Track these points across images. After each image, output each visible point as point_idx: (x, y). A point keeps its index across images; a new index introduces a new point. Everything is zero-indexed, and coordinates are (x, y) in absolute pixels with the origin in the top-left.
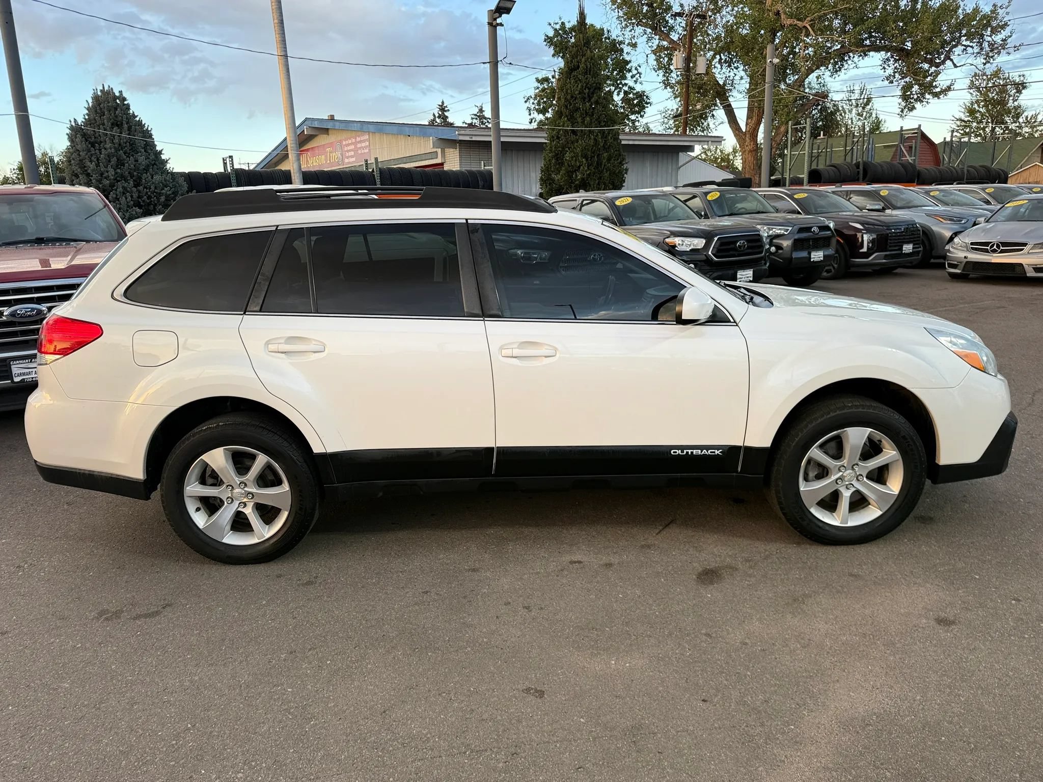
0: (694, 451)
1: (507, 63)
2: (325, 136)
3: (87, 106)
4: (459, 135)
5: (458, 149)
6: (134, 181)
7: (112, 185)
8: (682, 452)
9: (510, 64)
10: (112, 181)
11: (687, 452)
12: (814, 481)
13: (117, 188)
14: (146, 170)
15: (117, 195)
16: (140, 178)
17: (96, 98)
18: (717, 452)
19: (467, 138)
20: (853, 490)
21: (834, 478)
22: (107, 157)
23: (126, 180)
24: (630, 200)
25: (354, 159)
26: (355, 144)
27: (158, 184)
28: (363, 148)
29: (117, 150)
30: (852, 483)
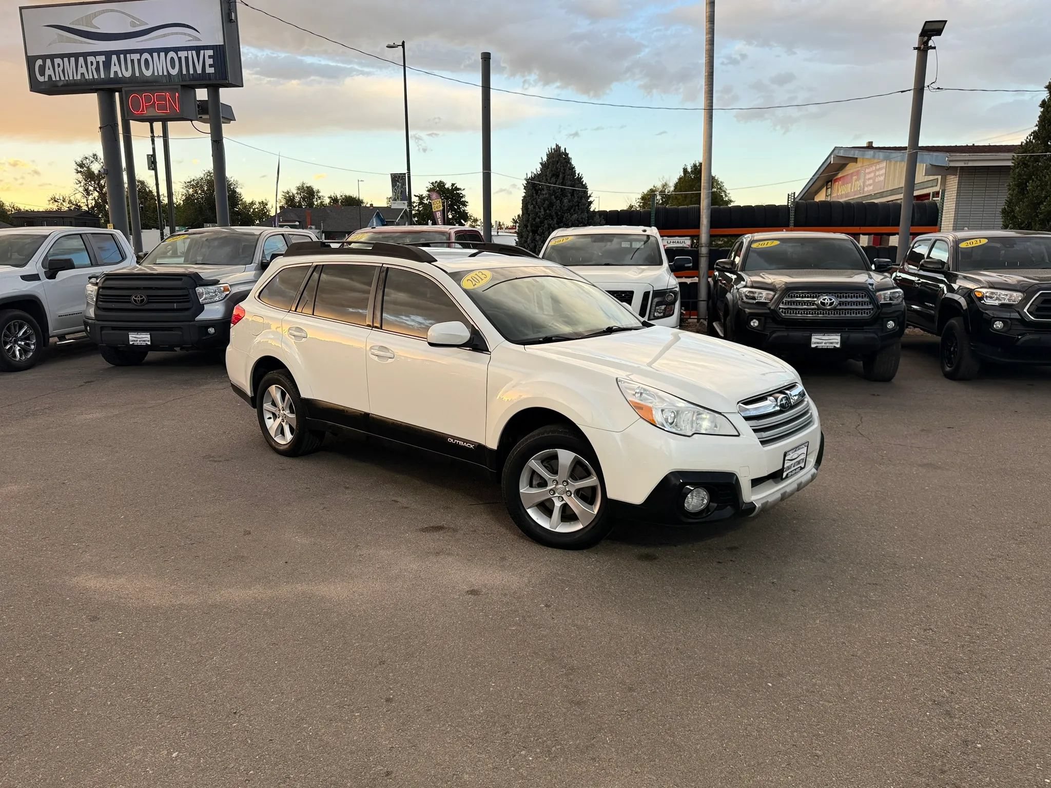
0: (460, 442)
1: (934, 89)
2: (855, 164)
3: (541, 161)
4: (950, 161)
5: (958, 176)
6: (558, 218)
8: (454, 441)
9: (938, 88)
10: (542, 219)
11: (456, 442)
12: (536, 487)
13: (544, 225)
14: (569, 210)
15: (543, 230)
16: (563, 217)
17: (550, 156)
18: (471, 446)
19: (962, 164)
20: (564, 502)
22: (542, 201)
23: (552, 219)
24: (985, 241)
25: (871, 188)
26: (874, 171)
28: (879, 176)
29: (551, 195)
30: (562, 496)
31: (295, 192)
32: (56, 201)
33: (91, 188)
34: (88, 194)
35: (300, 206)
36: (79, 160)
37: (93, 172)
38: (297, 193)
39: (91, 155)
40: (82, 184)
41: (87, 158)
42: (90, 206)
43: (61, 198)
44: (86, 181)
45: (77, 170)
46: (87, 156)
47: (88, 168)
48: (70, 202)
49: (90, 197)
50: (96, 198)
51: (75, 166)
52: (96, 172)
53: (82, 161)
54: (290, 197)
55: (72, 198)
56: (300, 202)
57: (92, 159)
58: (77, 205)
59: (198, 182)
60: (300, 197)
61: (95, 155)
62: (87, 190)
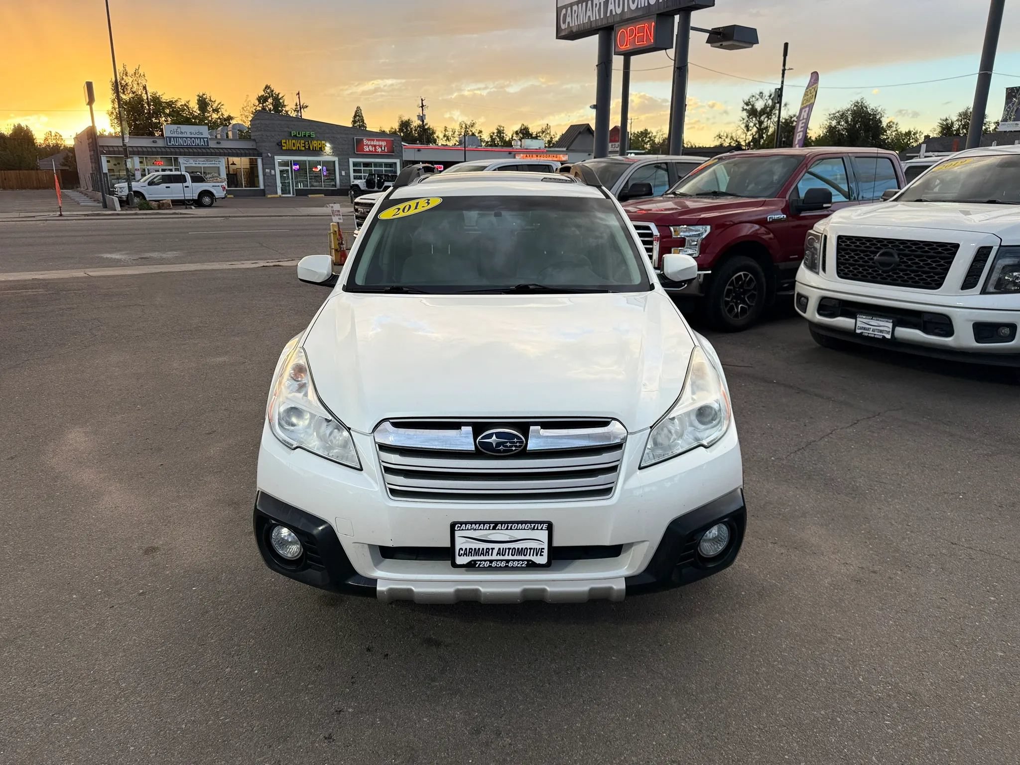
31: (954, 118)
32: (720, 138)
33: (751, 124)
34: (748, 130)
35: (958, 134)
36: (746, 100)
37: (756, 109)
38: (958, 120)
39: (758, 93)
40: (745, 121)
41: (753, 96)
42: (747, 142)
43: (725, 135)
44: (748, 117)
45: (743, 108)
46: (754, 94)
47: (753, 106)
48: (732, 138)
49: (749, 133)
50: (754, 134)
51: (742, 104)
52: (759, 109)
53: (749, 100)
54: (947, 124)
55: (734, 135)
56: (958, 130)
57: (758, 97)
58: (737, 141)
59: (843, 114)
60: (960, 123)
61: (761, 93)
62: (747, 127)
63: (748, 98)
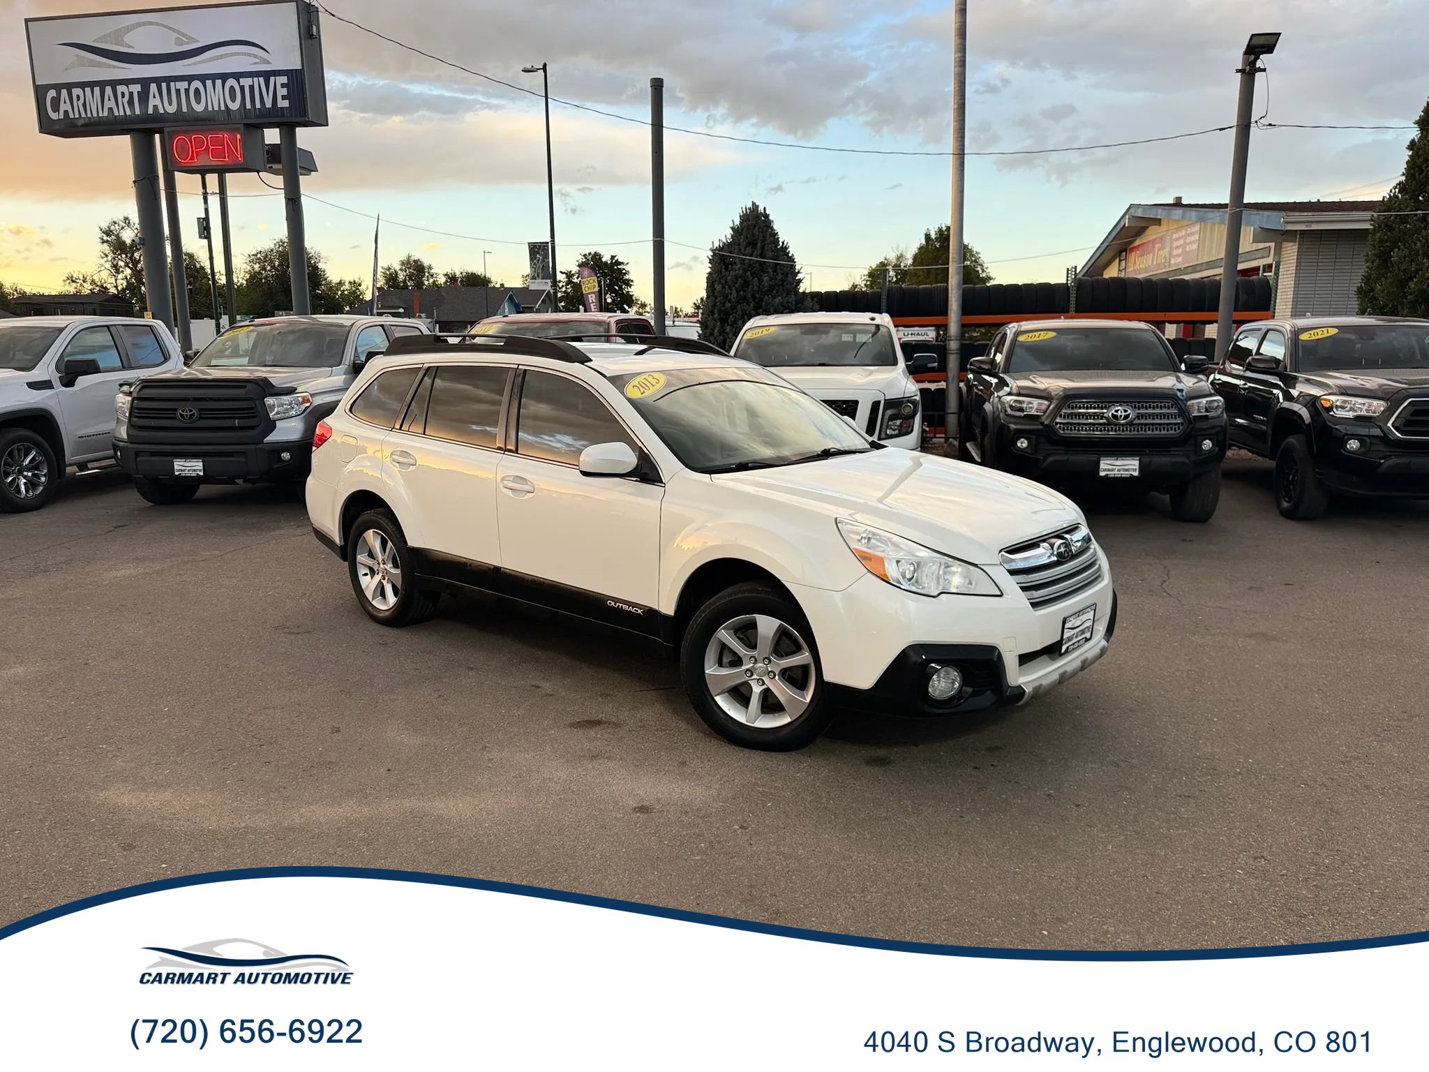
0: (624, 606)
1: (1264, 125)
2: (1157, 227)
3: (732, 225)
4: (1287, 223)
5: (1297, 243)
6: (756, 303)
7: (733, 308)
8: (615, 604)
9: (1270, 125)
10: (734, 304)
11: (619, 606)
12: (727, 667)
13: (737, 311)
14: (770, 291)
16: (762, 300)
17: (744, 218)
18: (639, 611)
19: (1303, 227)
20: (765, 687)
21: (744, 668)
22: (734, 279)
23: (748, 304)
24: (1335, 331)
25: (1180, 259)
26: (1184, 237)
27: (778, 306)
28: (1191, 243)
29: (745, 271)
30: (763, 678)
31: (398, 267)
32: (74, 281)
33: (121, 263)
34: (118, 272)
35: (406, 287)
36: (105, 226)
37: (124, 242)
38: (401, 270)
39: (122, 218)
40: (109, 258)
41: (115, 223)
42: (119, 288)
43: (81, 278)
44: (114, 253)
45: (102, 239)
46: (115, 220)
47: (117, 236)
48: (93, 282)
49: (121, 276)
50: (129, 277)
51: (100, 234)
52: (128, 242)
53: (109, 227)
54: (391, 274)
55: (96, 278)
56: (404, 281)
57: (122, 224)
58: (102, 286)
59: (266, 255)
60: (405, 274)
61: (126, 219)
62: (115, 267)
63: (107, 224)
